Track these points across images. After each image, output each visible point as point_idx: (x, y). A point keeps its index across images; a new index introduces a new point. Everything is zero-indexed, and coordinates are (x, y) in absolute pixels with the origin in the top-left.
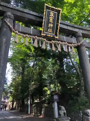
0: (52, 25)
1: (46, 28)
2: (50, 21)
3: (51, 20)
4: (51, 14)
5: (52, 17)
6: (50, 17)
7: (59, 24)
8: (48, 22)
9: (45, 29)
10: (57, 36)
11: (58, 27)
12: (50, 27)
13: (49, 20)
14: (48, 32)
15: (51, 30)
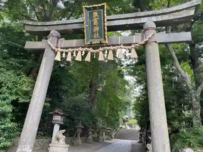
2: (94, 24)
5: (96, 17)
6: (94, 18)
8: (93, 26)
9: (90, 36)
10: (105, 40)
11: (105, 29)
12: (96, 31)
13: (92, 23)
14: (94, 38)
15: (98, 35)
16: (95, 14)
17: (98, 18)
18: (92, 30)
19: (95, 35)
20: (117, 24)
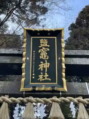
0: (47, 65)
1: (32, 73)
2: (41, 57)
3: (44, 55)
4: (41, 42)
5: (46, 47)
6: (41, 48)
7: (63, 59)
8: (38, 60)
9: (32, 76)
11: (62, 65)
12: (44, 69)
14: (39, 81)
15: (46, 75)
16: (44, 42)
17: (48, 50)
18: (37, 66)
19: (41, 77)
20: (78, 63)
